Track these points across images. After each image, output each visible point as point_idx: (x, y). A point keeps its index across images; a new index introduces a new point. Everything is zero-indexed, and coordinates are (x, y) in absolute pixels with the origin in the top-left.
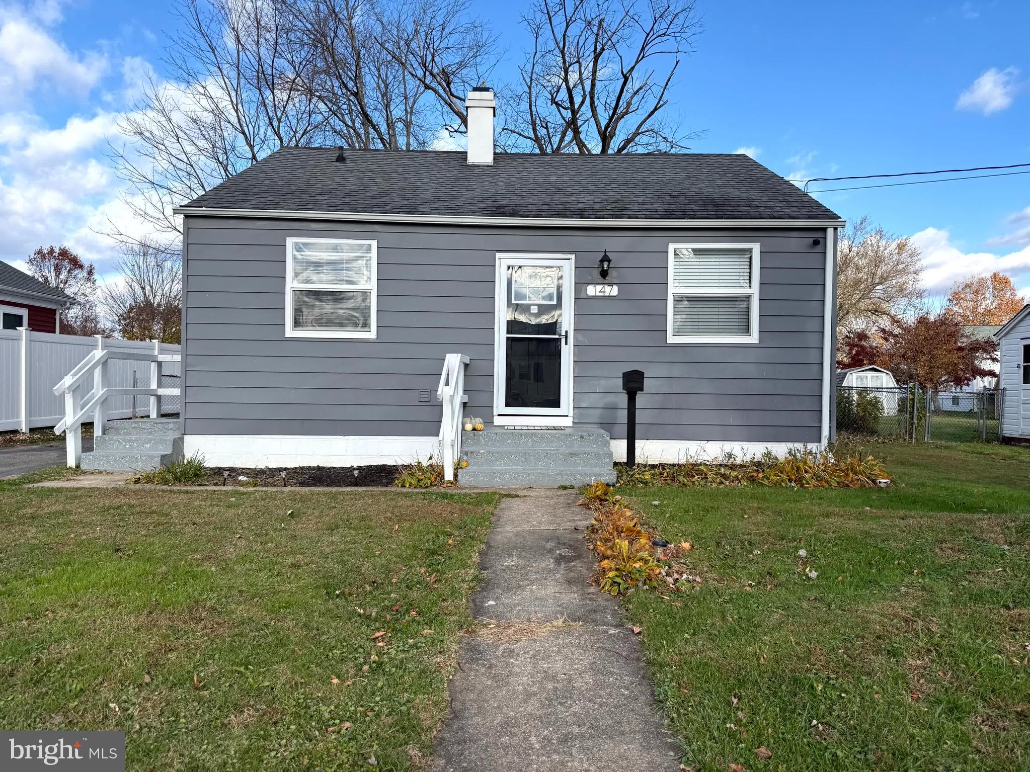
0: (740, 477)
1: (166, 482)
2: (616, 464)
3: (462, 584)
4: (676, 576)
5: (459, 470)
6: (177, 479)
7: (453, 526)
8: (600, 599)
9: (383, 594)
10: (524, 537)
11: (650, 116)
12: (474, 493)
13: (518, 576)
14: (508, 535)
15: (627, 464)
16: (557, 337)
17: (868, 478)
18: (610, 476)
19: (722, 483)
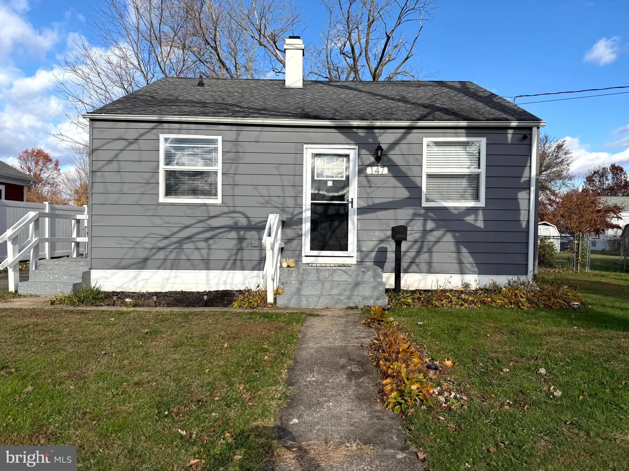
0: (476, 300)
1: (73, 304)
2: (387, 291)
3: (272, 402)
4: (446, 394)
5: (278, 296)
6: (81, 301)
7: (270, 343)
8: (386, 418)
9: (206, 413)
10: (322, 353)
11: (404, 62)
12: (287, 313)
13: (318, 392)
14: (312, 351)
15: (394, 290)
16: (346, 202)
17: (564, 301)
18: (384, 301)
19: (462, 305)
